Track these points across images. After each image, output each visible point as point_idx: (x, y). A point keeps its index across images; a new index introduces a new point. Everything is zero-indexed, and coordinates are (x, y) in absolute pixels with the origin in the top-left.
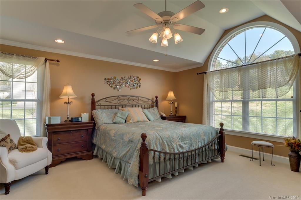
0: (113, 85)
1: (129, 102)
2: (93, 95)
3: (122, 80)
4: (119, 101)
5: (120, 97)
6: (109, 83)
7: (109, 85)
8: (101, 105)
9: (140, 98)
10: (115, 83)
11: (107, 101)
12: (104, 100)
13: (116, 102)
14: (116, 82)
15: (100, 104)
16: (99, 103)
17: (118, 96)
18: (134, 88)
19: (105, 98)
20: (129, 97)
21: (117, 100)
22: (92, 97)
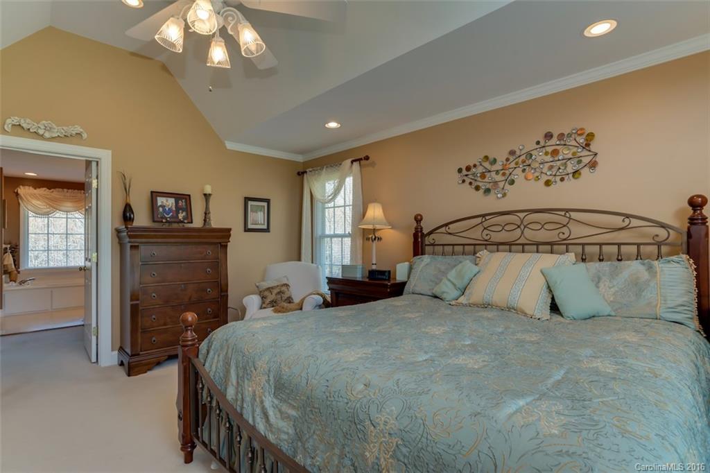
0: (480, 184)
1: (522, 233)
2: (418, 219)
3: (511, 158)
4: (486, 232)
5: (487, 218)
6: (468, 180)
7: (471, 183)
8: (436, 243)
9: (573, 215)
10: (488, 175)
11: (450, 234)
12: (443, 230)
13: (477, 234)
14: (490, 171)
15: (432, 242)
16: (432, 236)
17: (483, 216)
18: (562, 180)
19: (446, 225)
20: (522, 215)
21: (480, 228)
22: (415, 225)
